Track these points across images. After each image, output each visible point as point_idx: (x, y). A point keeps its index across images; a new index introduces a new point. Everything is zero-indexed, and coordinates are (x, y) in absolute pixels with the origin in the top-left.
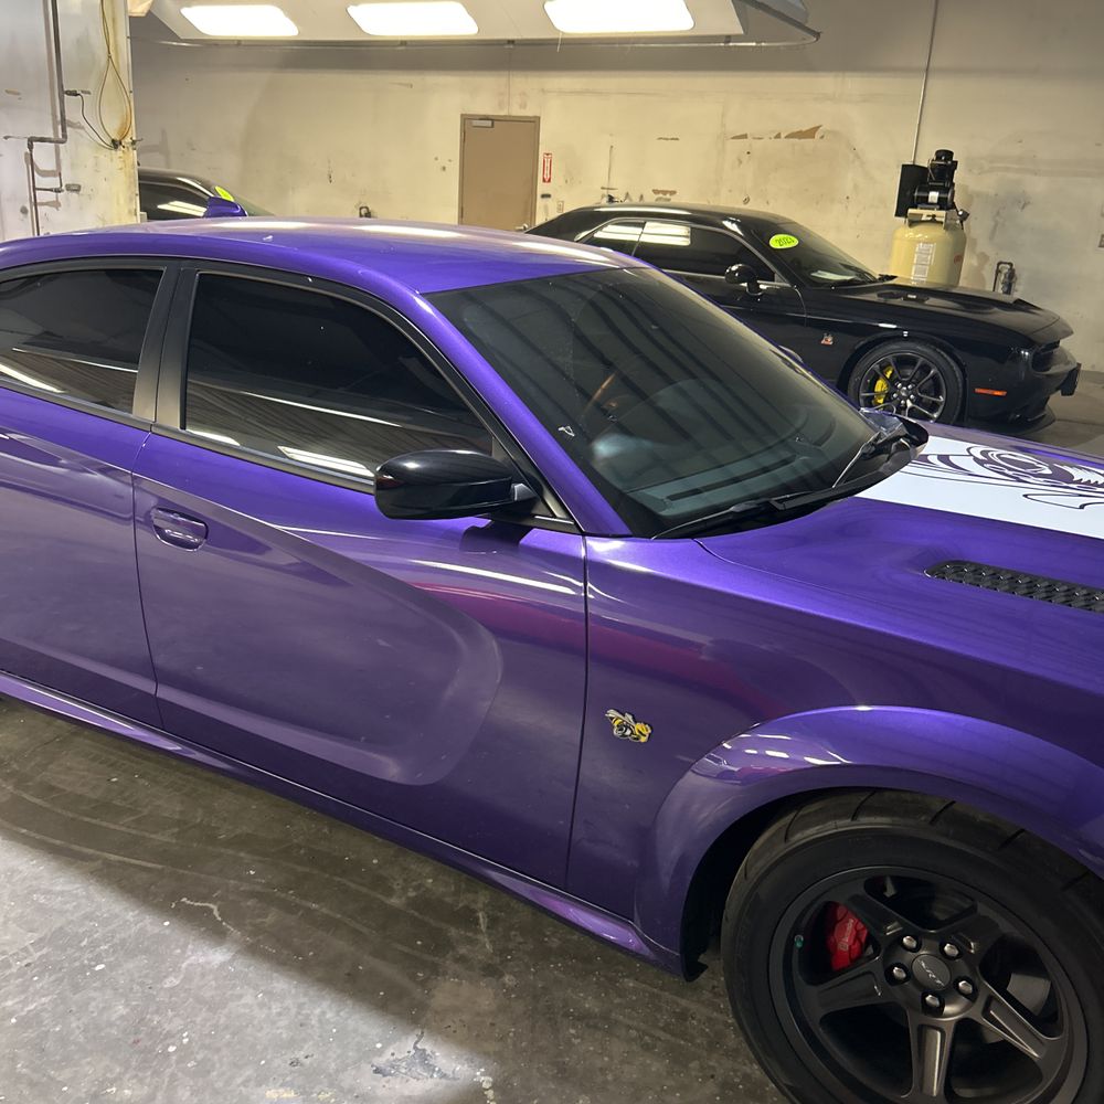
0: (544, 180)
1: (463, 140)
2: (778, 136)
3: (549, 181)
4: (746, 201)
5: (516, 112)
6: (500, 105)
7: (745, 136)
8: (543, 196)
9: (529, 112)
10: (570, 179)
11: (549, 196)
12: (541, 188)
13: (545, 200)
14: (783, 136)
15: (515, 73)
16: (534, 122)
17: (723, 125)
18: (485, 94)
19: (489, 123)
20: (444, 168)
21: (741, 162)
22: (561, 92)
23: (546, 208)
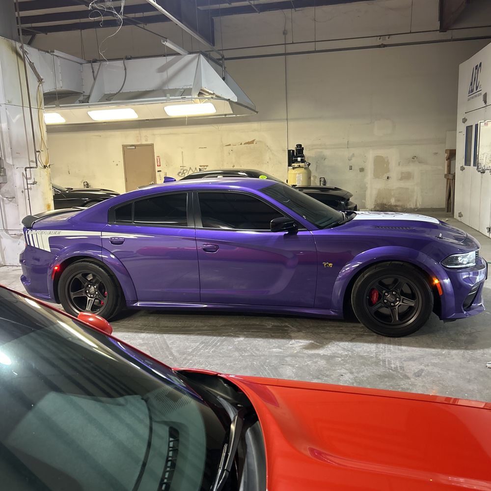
0: (158, 166)
1: (124, 154)
2: (241, 144)
3: (160, 166)
4: (234, 166)
5: (144, 142)
6: (138, 141)
7: (230, 145)
8: (158, 171)
9: (149, 142)
10: (168, 164)
11: (160, 171)
12: (157, 169)
13: (159, 172)
14: (243, 144)
15: (142, 129)
16: (152, 145)
17: (222, 142)
18: (131, 138)
19: (134, 147)
20: (117, 165)
21: (229, 154)
22: (160, 135)
23: (160, 175)
